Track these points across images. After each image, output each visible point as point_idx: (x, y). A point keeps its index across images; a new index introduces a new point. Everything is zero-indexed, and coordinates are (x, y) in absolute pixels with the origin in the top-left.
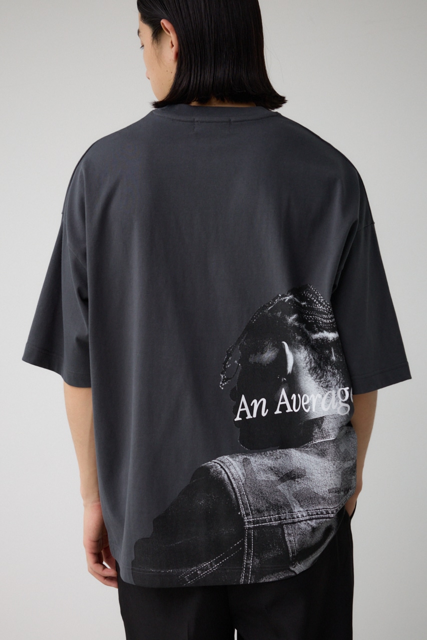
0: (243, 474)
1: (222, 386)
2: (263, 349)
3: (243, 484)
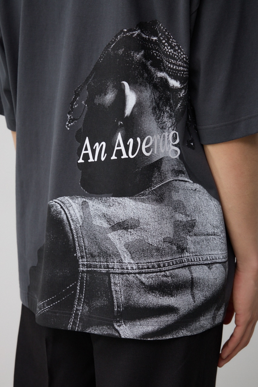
0: (81, 216)
1: (68, 127)
2: (106, 89)
3: (80, 227)
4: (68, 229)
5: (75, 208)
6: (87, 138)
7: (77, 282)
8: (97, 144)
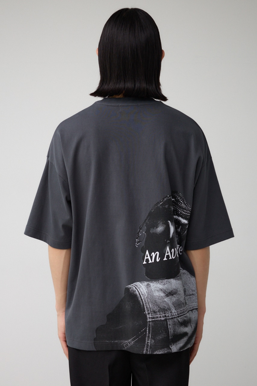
0: (147, 292)
1: (137, 246)
2: (157, 225)
3: (147, 297)
4: (140, 299)
5: (143, 288)
6: (147, 250)
7: (147, 328)
8: (153, 253)
